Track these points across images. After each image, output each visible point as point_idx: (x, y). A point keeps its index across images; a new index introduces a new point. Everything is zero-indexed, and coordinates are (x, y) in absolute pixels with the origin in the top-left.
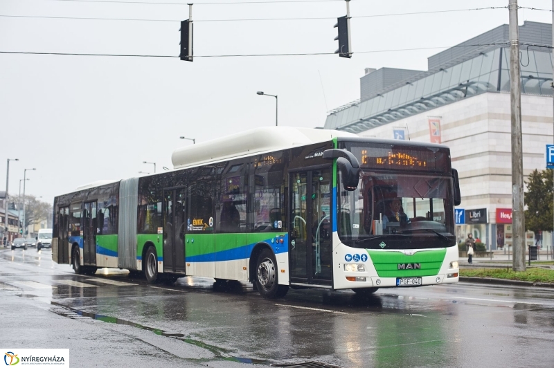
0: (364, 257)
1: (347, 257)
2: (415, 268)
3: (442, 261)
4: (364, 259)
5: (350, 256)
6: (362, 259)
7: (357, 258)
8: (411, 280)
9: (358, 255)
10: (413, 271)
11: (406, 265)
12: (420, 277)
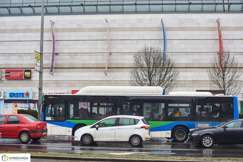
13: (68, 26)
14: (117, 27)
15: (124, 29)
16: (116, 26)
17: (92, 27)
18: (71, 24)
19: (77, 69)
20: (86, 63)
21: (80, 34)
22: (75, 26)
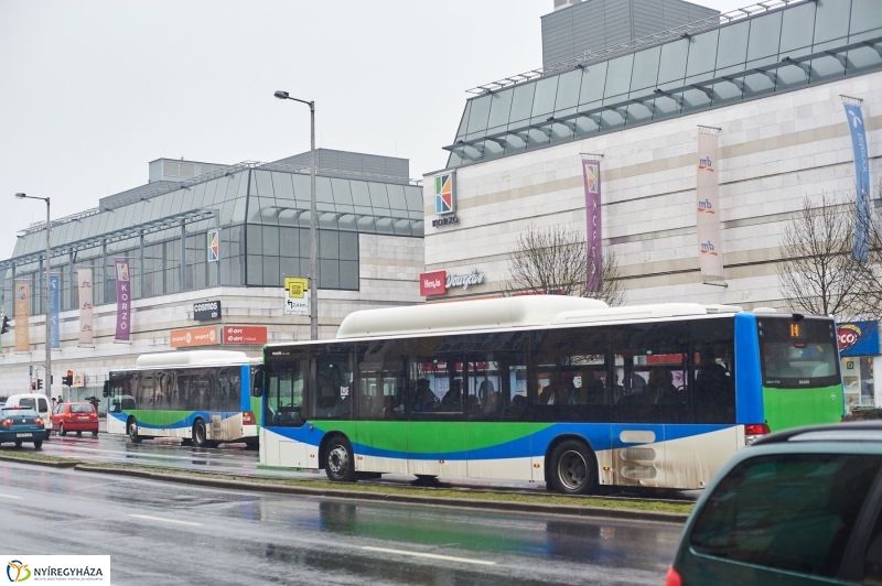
13: (633, 160)
14: (745, 141)
15: (762, 145)
16: (742, 138)
17: (685, 153)
18: (639, 151)
19: (659, 277)
20: (678, 257)
21: (660, 176)
22: (649, 157)
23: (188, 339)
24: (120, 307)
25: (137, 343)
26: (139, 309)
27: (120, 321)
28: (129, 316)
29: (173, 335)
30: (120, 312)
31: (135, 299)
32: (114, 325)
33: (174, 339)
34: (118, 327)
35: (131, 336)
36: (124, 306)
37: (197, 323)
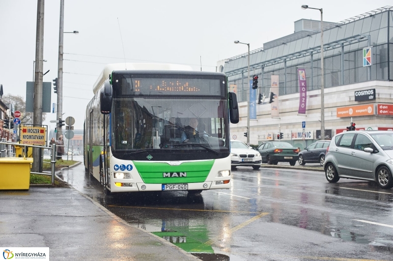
0: (129, 167)
1: (116, 167)
2: (181, 176)
3: (209, 171)
4: (129, 169)
5: (117, 166)
6: (128, 169)
7: (123, 168)
8: (177, 186)
9: (124, 166)
10: (179, 179)
11: (171, 174)
12: (186, 184)
23: (351, 112)
24: (301, 95)
25: (310, 115)
26: (311, 96)
27: (301, 103)
28: (305, 100)
29: (338, 110)
30: (301, 98)
31: (309, 91)
32: (298, 105)
33: (339, 113)
34: (300, 107)
35: (306, 112)
36: (303, 95)
37: (356, 103)
